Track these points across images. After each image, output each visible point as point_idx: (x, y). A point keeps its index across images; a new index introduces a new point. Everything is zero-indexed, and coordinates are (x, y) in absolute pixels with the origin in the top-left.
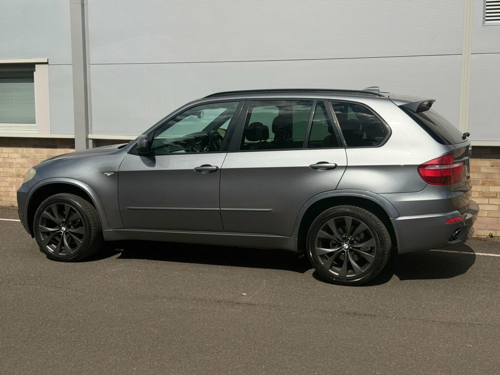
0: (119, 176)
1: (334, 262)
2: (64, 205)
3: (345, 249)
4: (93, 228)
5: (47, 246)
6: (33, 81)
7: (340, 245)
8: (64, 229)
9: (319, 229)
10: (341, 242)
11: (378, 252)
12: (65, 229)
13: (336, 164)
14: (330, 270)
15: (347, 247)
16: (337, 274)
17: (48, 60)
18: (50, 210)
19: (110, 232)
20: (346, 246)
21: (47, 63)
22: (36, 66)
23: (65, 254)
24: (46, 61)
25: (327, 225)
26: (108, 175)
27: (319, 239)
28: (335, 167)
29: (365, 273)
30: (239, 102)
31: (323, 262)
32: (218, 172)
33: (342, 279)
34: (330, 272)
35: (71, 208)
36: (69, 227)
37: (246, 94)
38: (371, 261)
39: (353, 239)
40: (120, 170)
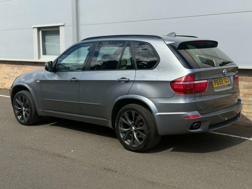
0: (42, 82)
1: (128, 137)
2: (22, 97)
3: (133, 130)
5: (18, 116)
6: (59, 35)
7: (131, 127)
8: (24, 108)
9: (120, 117)
10: (131, 125)
11: (147, 133)
13: (129, 79)
14: (125, 141)
15: (134, 129)
16: (129, 144)
17: (64, 24)
18: (18, 99)
21: (64, 26)
22: (60, 27)
23: (24, 121)
25: (124, 116)
26: (38, 82)
27: (121, 122)
28: (129, 81)
29: (141, 145)
31: (123, 136)
32: (78, 82)
33: (130, 148)
35: (25, 98)
38: (144, 138)
39: (137, 124)
40: (42, 80)
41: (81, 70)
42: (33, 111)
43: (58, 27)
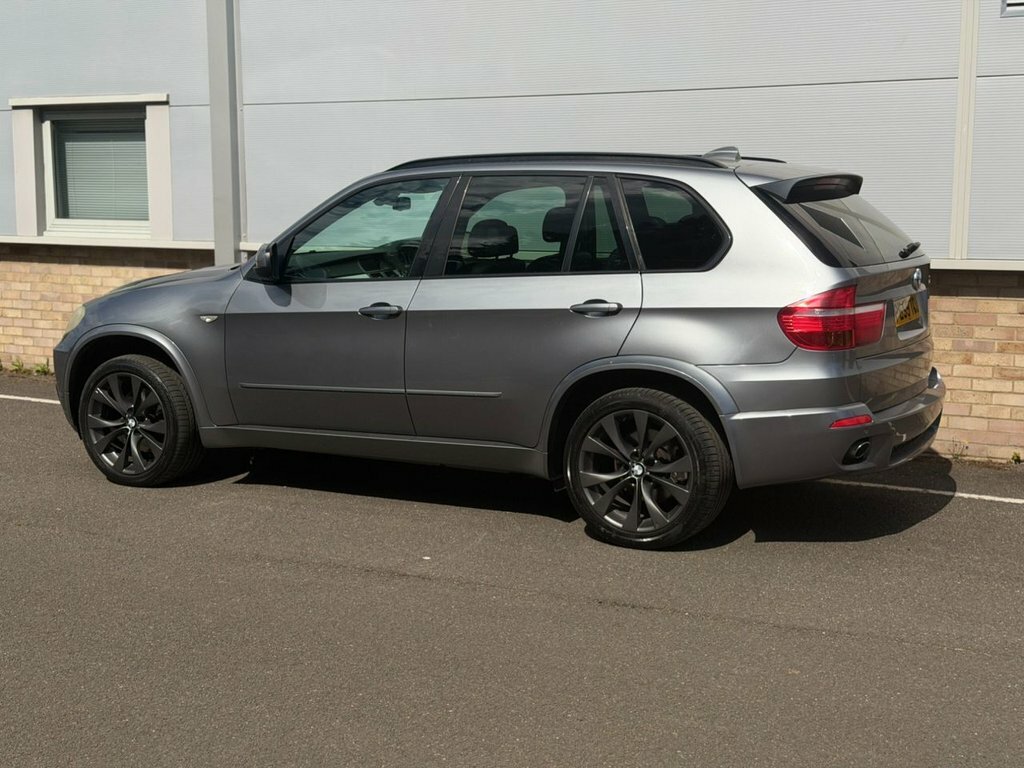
0: (228, 323)
1: (618, 498)
2: (129, 378)
3: (637, 476)
4: (180, 423)
5: (103, 455)
6: (143, 138)
7: (628, 468)
8: (132, 423)
9: (586, 435)
10: (629, 461)
11: (695, 483)
12: (134, 424)
13: (619, 305)
14: (606, 517)
15: (640, 472)
16: (620, 525)
17: (168, 96)
18: (105, 387)
19: (212, 432)
20: (638, 469)
21: (166, 103)
22: (148, 108)
23: (133, 472)
24: (165, 99)
25: (601, 429)
26: (208, 320)
27: (588, 453)
28: (619, 311)
29: (672, 525)
30: (448, 180)
31: (594, 500)
32: (402, 316)
33: (627, 536)
34: (606, 520)
35: (142, 384)
36: (140, 419)
37: (464, 163)
38: (683, 501)
39: (652, 456)
40: (228, 312)
41: (365, 276)
42: (181, 429)
43: (140, 107)
